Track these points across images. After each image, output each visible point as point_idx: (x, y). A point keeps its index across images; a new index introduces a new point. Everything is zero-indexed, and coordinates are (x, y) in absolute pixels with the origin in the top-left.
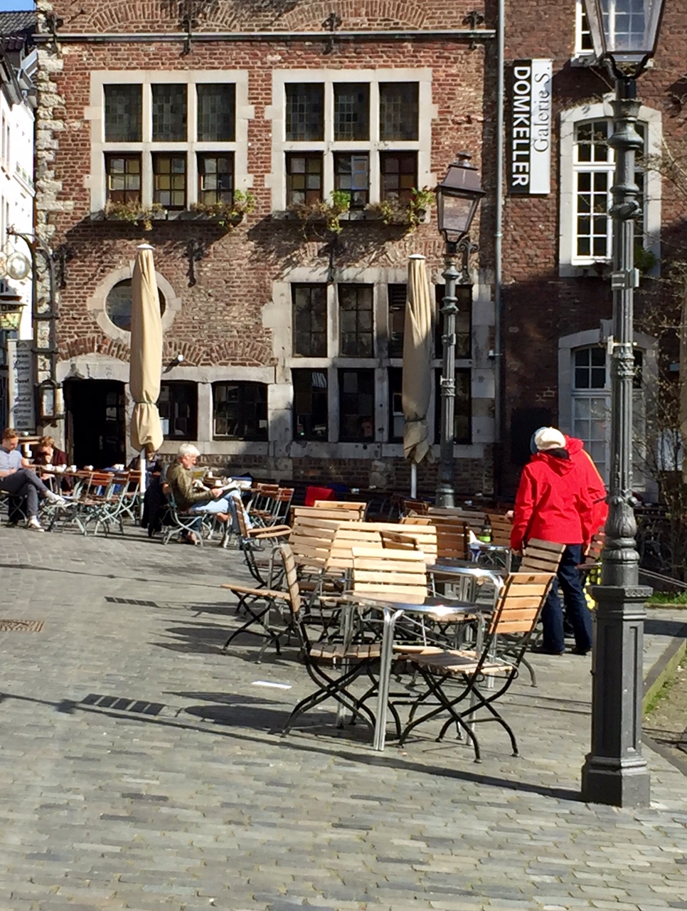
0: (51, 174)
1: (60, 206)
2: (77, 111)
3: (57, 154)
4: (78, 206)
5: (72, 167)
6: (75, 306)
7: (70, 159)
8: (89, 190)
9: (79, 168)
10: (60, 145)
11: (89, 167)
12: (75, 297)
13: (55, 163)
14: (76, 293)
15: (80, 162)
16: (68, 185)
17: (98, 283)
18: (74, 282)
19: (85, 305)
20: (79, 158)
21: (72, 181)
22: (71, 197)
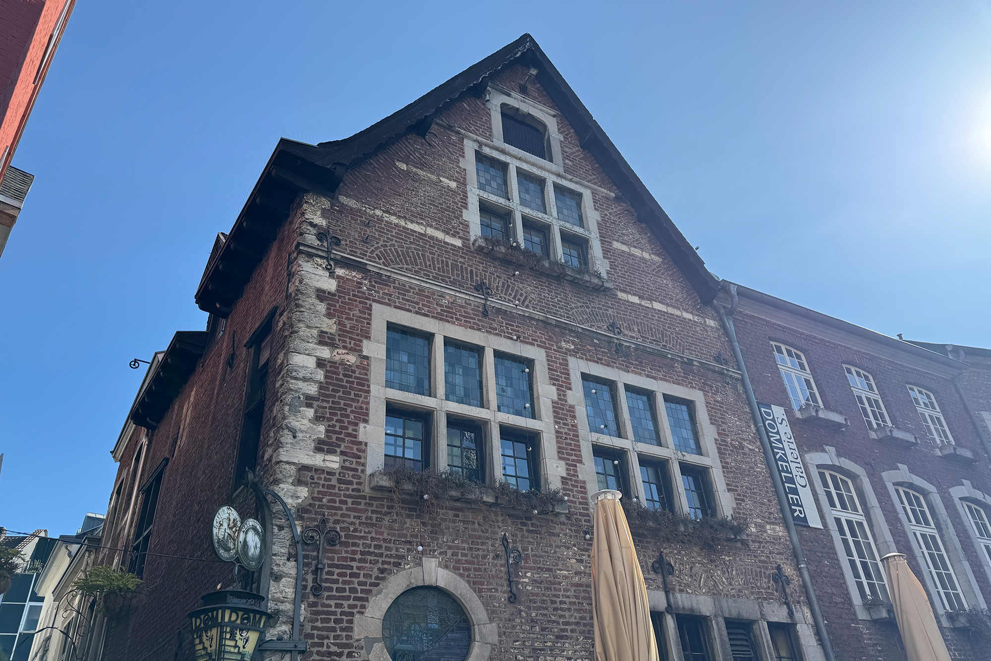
0: (310, 413)
1: (318, 460)
2: (353, 342)
3: (321, 388)
4: (347, 464)
5: (341, 409)
6: (333, 629)
7: (340, 398)
8: (366, 444)
9: (352, 412)
10: (326, 377)
11: (367, 414)
12: (334, 613)
13: (317, 399)
14: (337, 606)
15: (354, 405)
16: (335, 432)
17: (375, 589)
18: (335, 586)
19: (351, 629)
20: (353, 400)
21: (341, 427)
22: (338, 450)
